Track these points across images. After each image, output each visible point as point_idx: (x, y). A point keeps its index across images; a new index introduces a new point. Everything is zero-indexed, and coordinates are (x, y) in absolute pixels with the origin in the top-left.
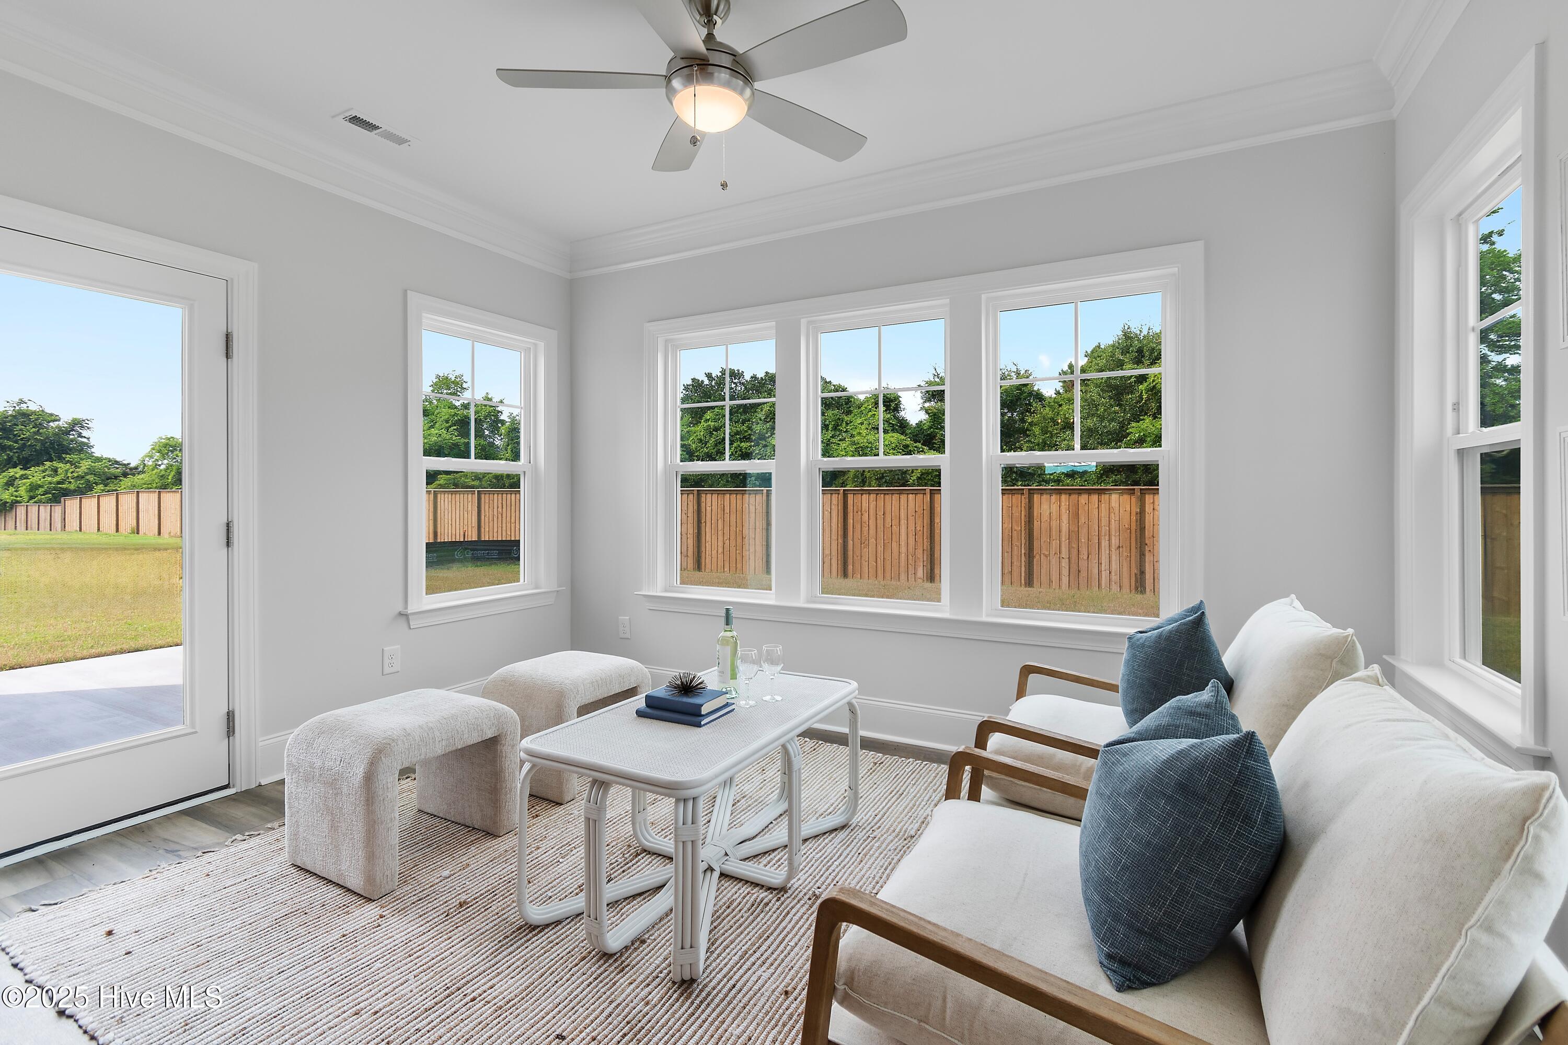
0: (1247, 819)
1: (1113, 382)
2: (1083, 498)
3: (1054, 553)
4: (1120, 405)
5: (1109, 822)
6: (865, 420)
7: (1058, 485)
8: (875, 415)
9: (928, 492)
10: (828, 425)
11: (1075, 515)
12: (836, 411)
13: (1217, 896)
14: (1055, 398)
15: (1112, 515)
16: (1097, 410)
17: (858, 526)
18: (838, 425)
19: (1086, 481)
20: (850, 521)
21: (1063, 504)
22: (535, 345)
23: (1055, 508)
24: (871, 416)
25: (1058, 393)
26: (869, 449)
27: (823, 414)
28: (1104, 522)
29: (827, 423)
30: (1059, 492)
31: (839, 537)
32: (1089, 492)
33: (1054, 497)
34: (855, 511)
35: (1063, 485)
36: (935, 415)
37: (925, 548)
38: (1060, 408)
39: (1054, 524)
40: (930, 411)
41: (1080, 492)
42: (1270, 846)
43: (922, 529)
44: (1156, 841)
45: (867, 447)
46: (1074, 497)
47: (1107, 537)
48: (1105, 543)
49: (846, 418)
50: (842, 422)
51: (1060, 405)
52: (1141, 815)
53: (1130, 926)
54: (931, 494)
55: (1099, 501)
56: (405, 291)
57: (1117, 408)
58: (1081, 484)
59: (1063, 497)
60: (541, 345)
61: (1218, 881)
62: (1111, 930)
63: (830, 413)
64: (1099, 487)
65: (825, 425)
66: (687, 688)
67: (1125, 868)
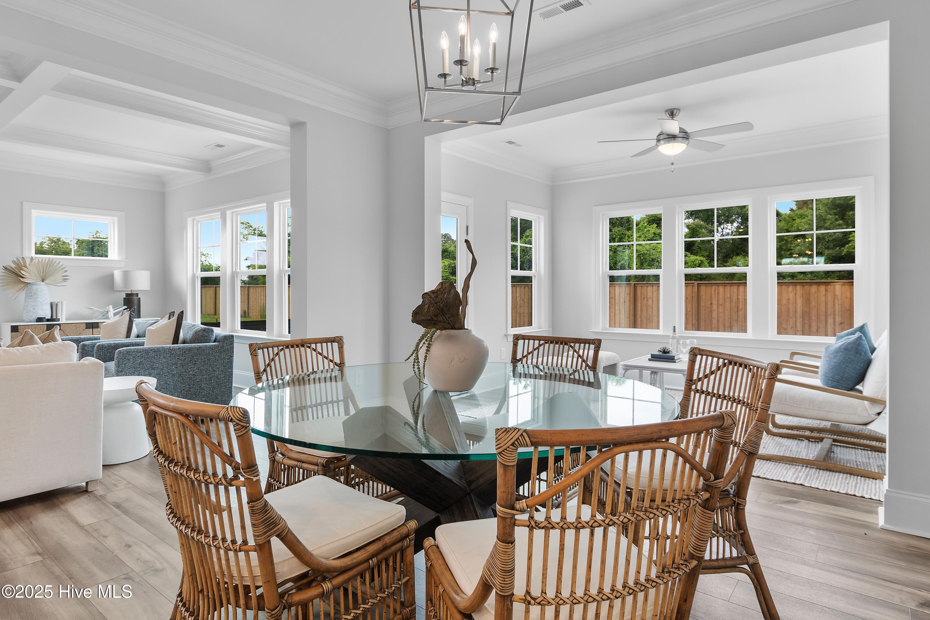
0: (860, 354)
1: (838, 202)
2: (814, 288)
3: (791, 327)
4: (843, 219)
5: (827, 361)
6: (642, 234)
7: (793, 279)
8: (649, 230)
9: (696, 285)
10: (615, 238)
11: (807, 301)
12: (620, 228)
13: (853, 372)
14: (789, 214)
15: (836, 301)
16: (825, 223)
17: (645, 308)
18: (622, 238)
19: (815, 276)
20: (639, 305)
21: (798, 293)
22: (539, 217)
23: (791, 295)
24: (647, 231)
25: (792, 210)
26: (648, 255)
27: (610, 230)
28: (830, 305)
29: (614, 236)
30: (795, 284)
31: (631, 315)
32: (818, 284)
33: (791, 288)
34: (642, 298)
35: (797, 280)
36: (694, 229)
37: (694, 323)
38: (794, 222)
39: (791, 307)
40: (690, 227)
41: (811, 284)
42: (866, 360)
43: (691, 310)
44: (838, 362)
45: (647, 254)
46: (807, 287)
47: (832, 316)
48: (830, 320)
49: (628, 233)
50: (625, 236)
51: (794, 220)
52: (835, 357)
53: (832, 380)
54: (698, 286)
55: (826, 291)
56: (506, 201)
57: (841, 222)
58: (811, 279)
59: (798, 287)
60: (542, 217)
61: (854, 369)
62: (828, 382)
63: (616, 229)
64: (826, 281)
65: (612, 238)
66: (665, 352)
67: (831, 369)
